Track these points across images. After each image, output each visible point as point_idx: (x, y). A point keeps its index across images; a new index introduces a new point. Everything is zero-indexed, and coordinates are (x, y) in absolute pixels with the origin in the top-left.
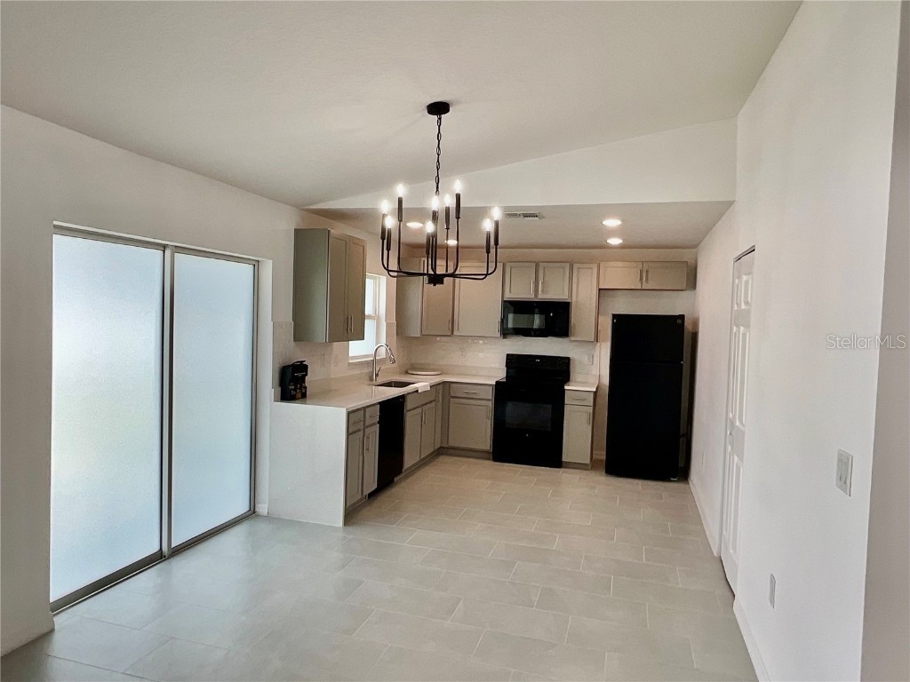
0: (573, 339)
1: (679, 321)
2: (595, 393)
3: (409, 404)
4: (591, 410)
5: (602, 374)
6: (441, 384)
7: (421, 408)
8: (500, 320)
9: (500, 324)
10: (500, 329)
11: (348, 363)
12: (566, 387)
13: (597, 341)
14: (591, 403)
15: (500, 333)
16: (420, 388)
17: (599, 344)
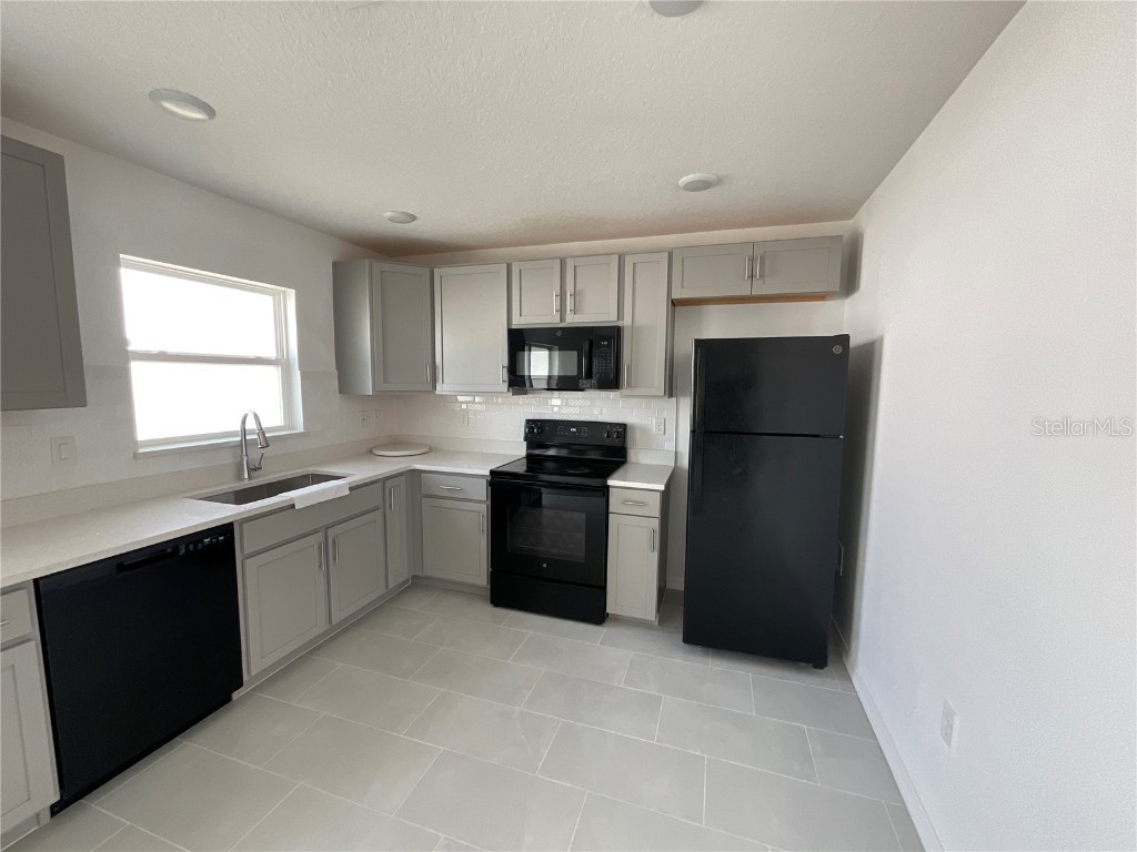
0: (625, 391)
1: (837, 350)
2: (663, 494)
3: (244, 546)
4: (656, 524)
6: (401, 474)
7: (320, 536)
8: (506, 363)
9: (506, 370)
10: (506, 378)
11: (136, 456)
12: (610, 482)
13: (671, 395)
14: (657, 513)
15: (506, 385)
16: (301, 498)
17: (674, 399)
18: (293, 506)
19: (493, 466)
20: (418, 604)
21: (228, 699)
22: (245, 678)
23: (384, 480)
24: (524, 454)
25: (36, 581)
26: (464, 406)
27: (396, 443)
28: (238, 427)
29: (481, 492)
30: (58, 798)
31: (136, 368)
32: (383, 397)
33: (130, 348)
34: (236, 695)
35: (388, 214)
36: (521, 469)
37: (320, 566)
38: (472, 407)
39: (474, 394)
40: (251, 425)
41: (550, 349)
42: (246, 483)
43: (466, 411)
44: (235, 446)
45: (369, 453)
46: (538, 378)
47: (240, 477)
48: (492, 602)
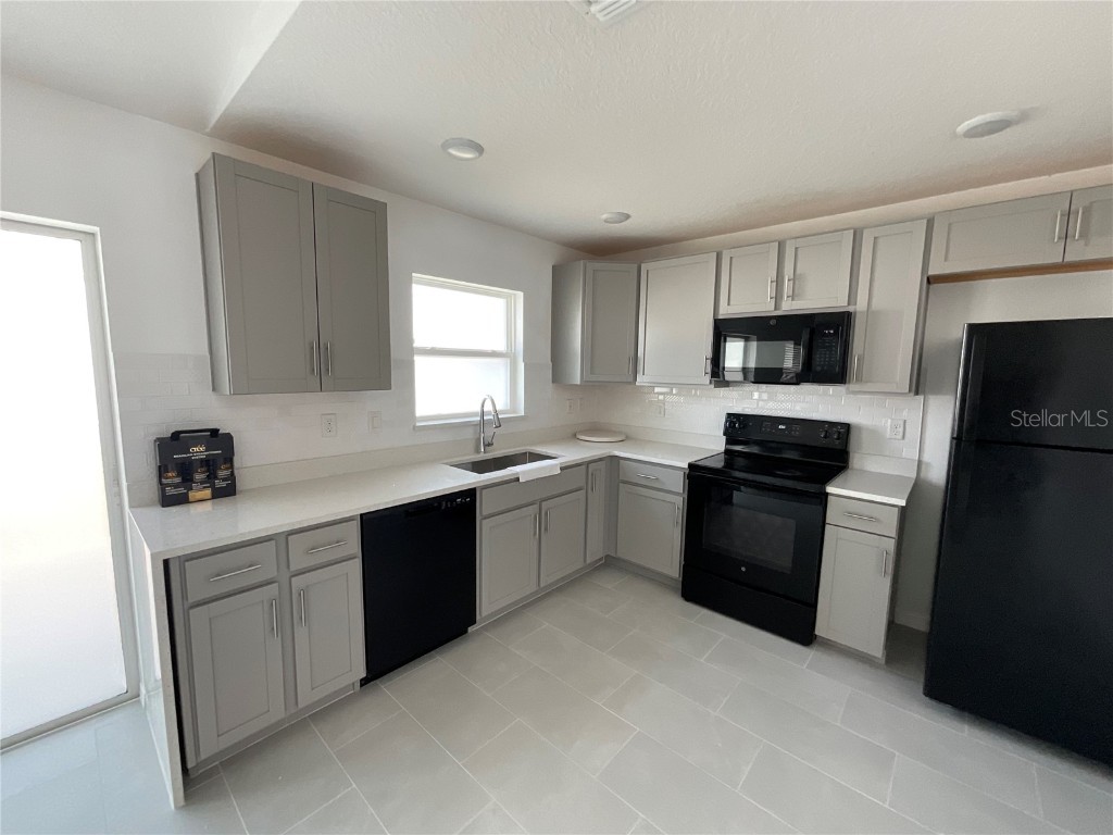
0: (853, 386)
2: (903, 510)
3: (484, 507)
4: (891, 545)
5: (926, 458)
6: (601, 459)
7: (536, 506)
8: (710, 355)
9: (709, 361)
10: (709, 370)
11: (414, 427)
12: (830, 489)
13: (917, 393)
14: (893, 532)
15: (708, 377)
16: (524, 472)
17: (921, 398)
18: (518, 479)
19: (692, 459)
20: (610, 582)
21: (466, 632)
22: (478, 617)
23: (588, 464)
24: (723, 449)
25: (361, 515)
26: (661, 397)
27: (596, 429)
28: (478, 409)
29: (678, 484)
30: (365, 675)
31: (419, 361)
32: (588, 386)
33: (415, 345)
34: (470, 629)
35: (604, 216)
36: (719, 464)
37: (535, 534)
38: (669, 398)
39: (670, 385)
40: (488, 407)
41: (747, 340)
42: (482, 456)
43: (664, 402)
44: (476, 425)
45: (573, 436)
46: (733, 371)
47: (477, 451)
48: (683, 596)
